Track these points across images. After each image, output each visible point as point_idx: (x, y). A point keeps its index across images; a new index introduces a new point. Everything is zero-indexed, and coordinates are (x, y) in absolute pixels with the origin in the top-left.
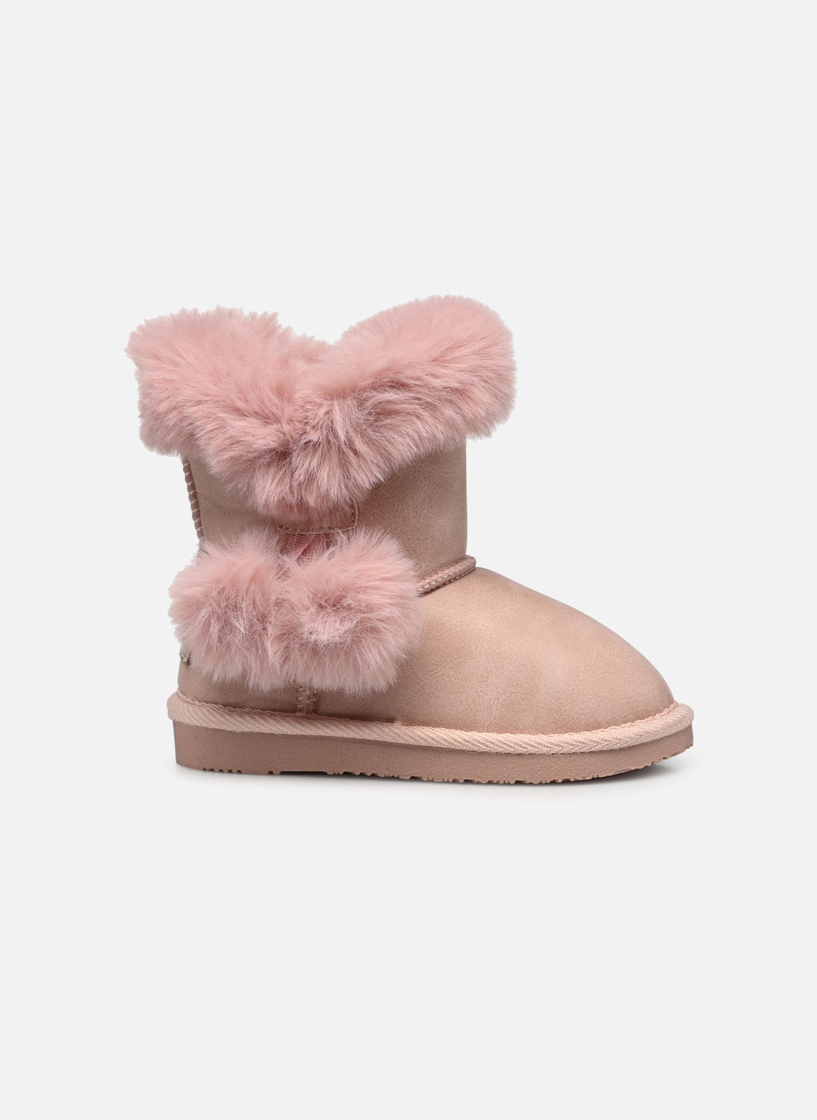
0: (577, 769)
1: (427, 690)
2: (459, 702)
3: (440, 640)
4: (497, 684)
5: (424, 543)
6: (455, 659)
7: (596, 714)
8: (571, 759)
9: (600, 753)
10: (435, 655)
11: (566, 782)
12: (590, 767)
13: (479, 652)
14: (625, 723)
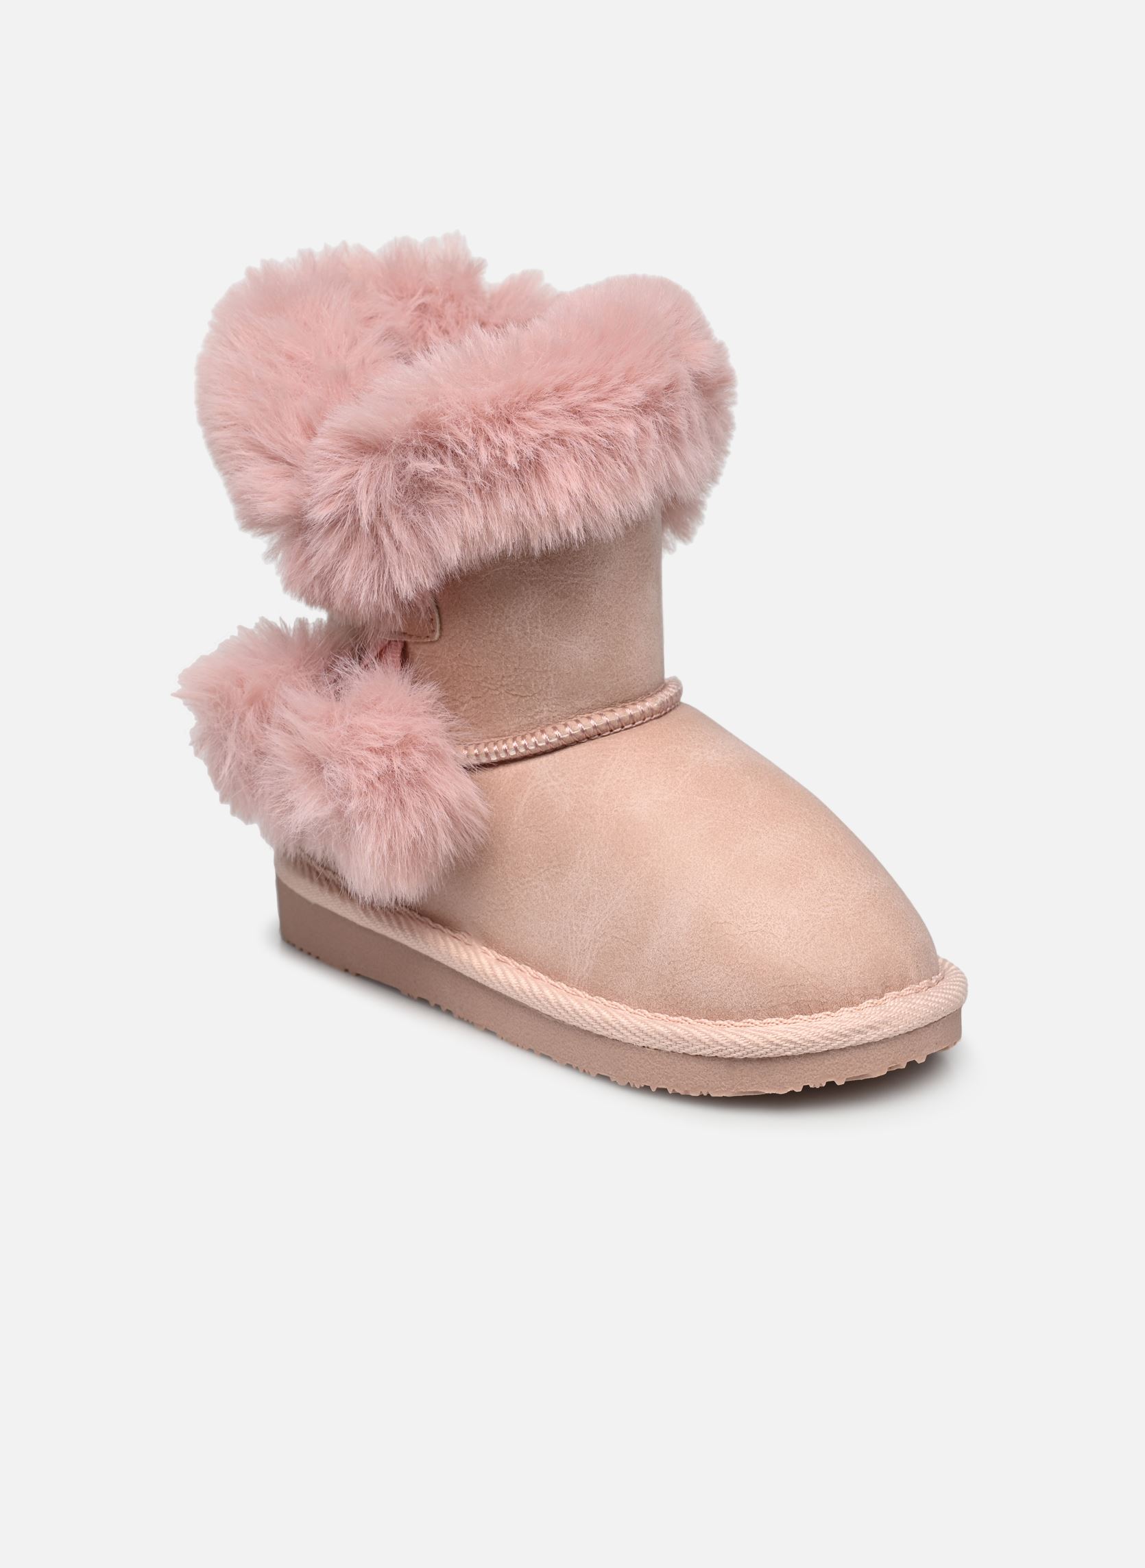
0: (677, 1077)
1: (516, 904)
2: (548, 934)
3: (541, 831)
4: (597, 919)
5: (541, 678)
6: (554, 867)
7: (724, 997)
8: (669, 1060)
9: (712, 1060)
10: (532, 853)
11: (662, 1092)
12: (695, 1078)
13: (584, 863)
14: (772, 1016)
